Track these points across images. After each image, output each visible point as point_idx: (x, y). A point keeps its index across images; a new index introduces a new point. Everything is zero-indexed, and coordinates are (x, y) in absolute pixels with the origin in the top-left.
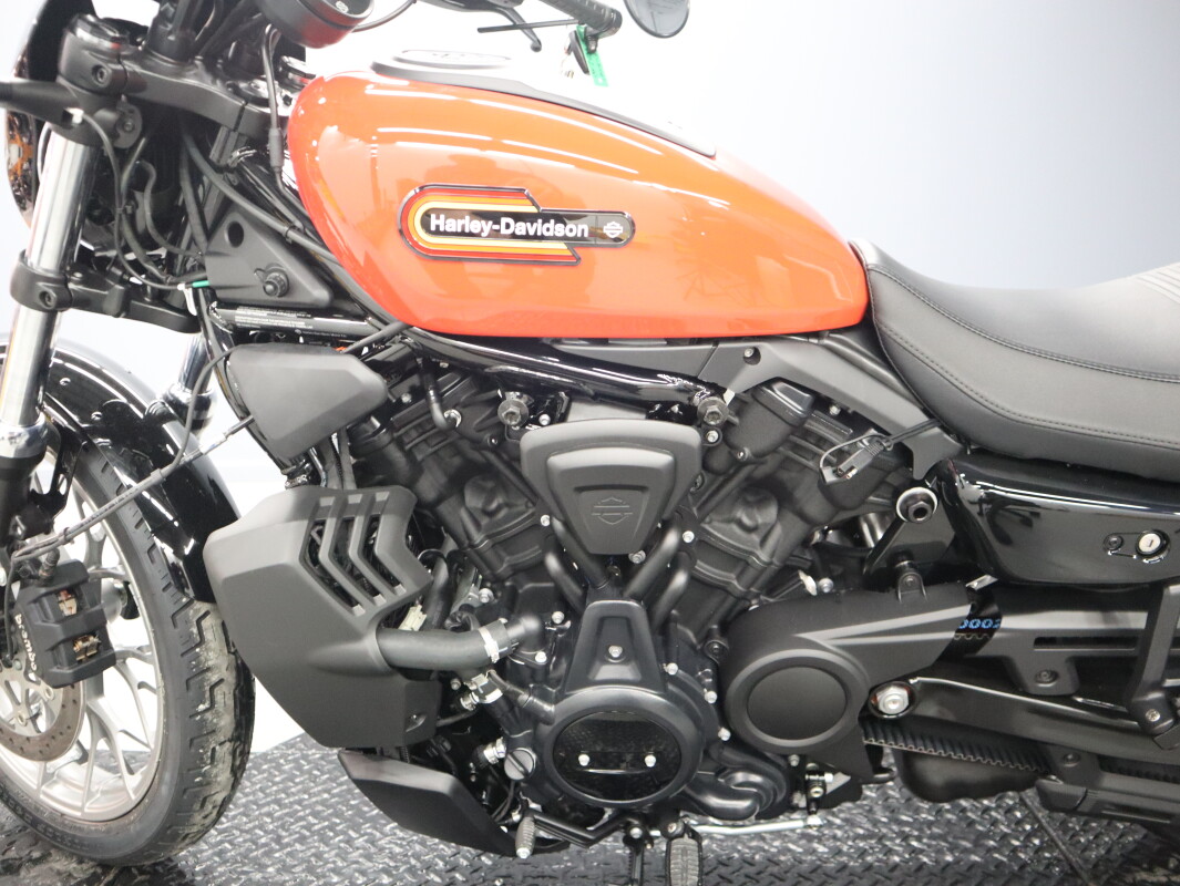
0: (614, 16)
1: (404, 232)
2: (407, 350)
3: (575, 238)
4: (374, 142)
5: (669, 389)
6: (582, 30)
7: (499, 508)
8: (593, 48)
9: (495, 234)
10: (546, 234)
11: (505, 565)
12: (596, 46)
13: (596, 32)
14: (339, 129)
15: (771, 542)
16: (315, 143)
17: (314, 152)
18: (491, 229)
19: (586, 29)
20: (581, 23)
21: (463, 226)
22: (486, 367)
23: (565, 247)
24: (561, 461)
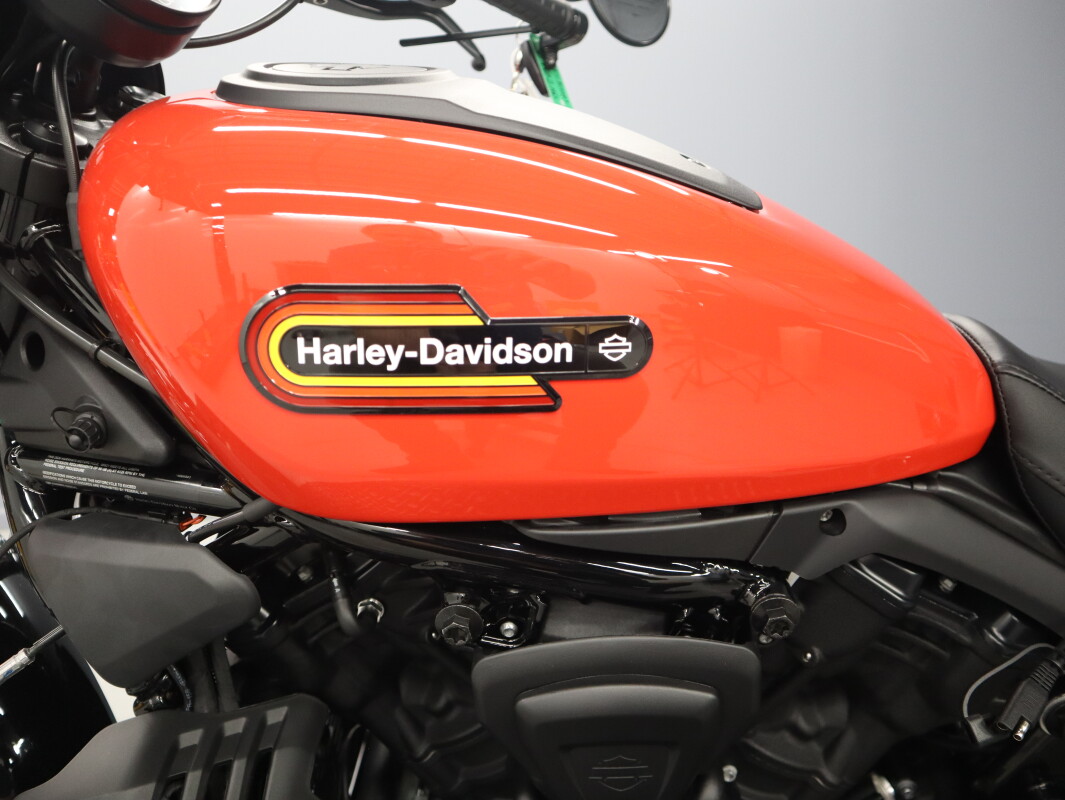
0: (578, 19)
1: (253, 368)
2: (285, 535)
3: (551, 365)
4: (217, 211)
5: (696, 581)
6: (537, 40)
7: (449, 707)
8: (551, 62)
9: (409, 367)
10: (500, 361)
11: (460, 780)
12: (556, 59)
13: (555, 41)
14: (152, 191)
15: (841, 754)
16: (111, 212)
17: (110, 226)
18: (403, 358)
19: (541, 38)
20: (535, 31)
21: (354, 355)
22: (417, 561)
23: (534, 383)
24: (537, 703)
